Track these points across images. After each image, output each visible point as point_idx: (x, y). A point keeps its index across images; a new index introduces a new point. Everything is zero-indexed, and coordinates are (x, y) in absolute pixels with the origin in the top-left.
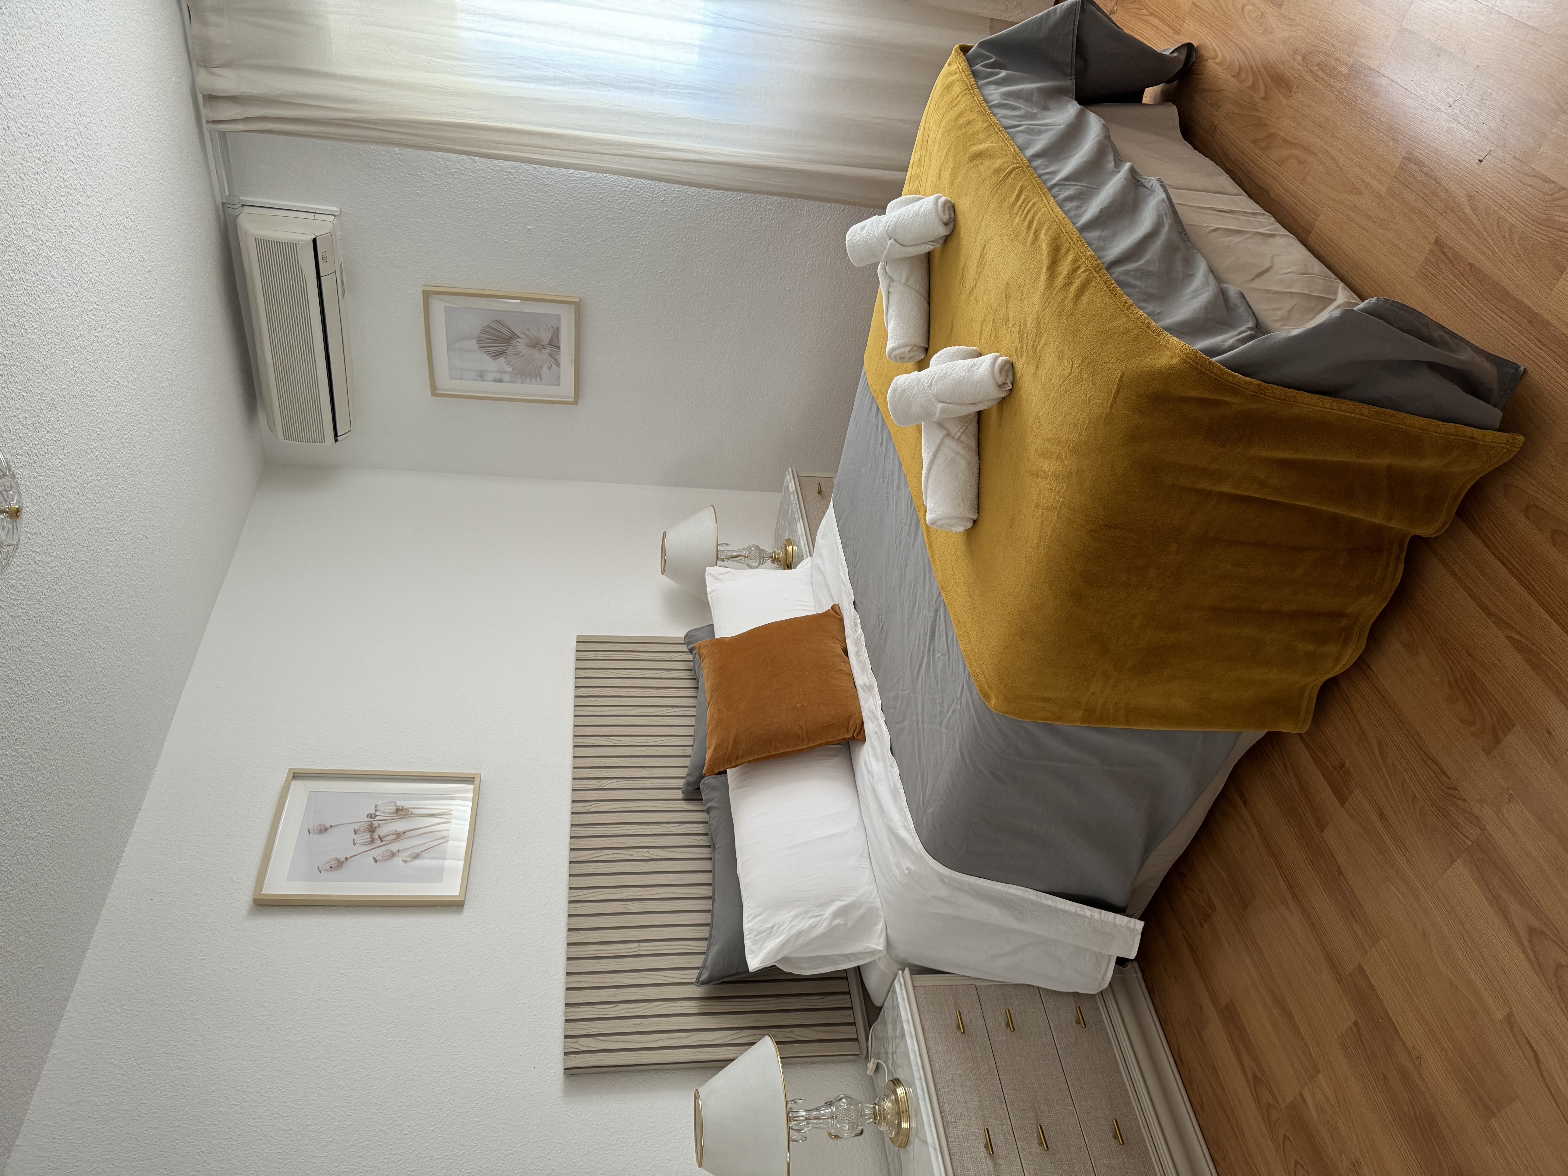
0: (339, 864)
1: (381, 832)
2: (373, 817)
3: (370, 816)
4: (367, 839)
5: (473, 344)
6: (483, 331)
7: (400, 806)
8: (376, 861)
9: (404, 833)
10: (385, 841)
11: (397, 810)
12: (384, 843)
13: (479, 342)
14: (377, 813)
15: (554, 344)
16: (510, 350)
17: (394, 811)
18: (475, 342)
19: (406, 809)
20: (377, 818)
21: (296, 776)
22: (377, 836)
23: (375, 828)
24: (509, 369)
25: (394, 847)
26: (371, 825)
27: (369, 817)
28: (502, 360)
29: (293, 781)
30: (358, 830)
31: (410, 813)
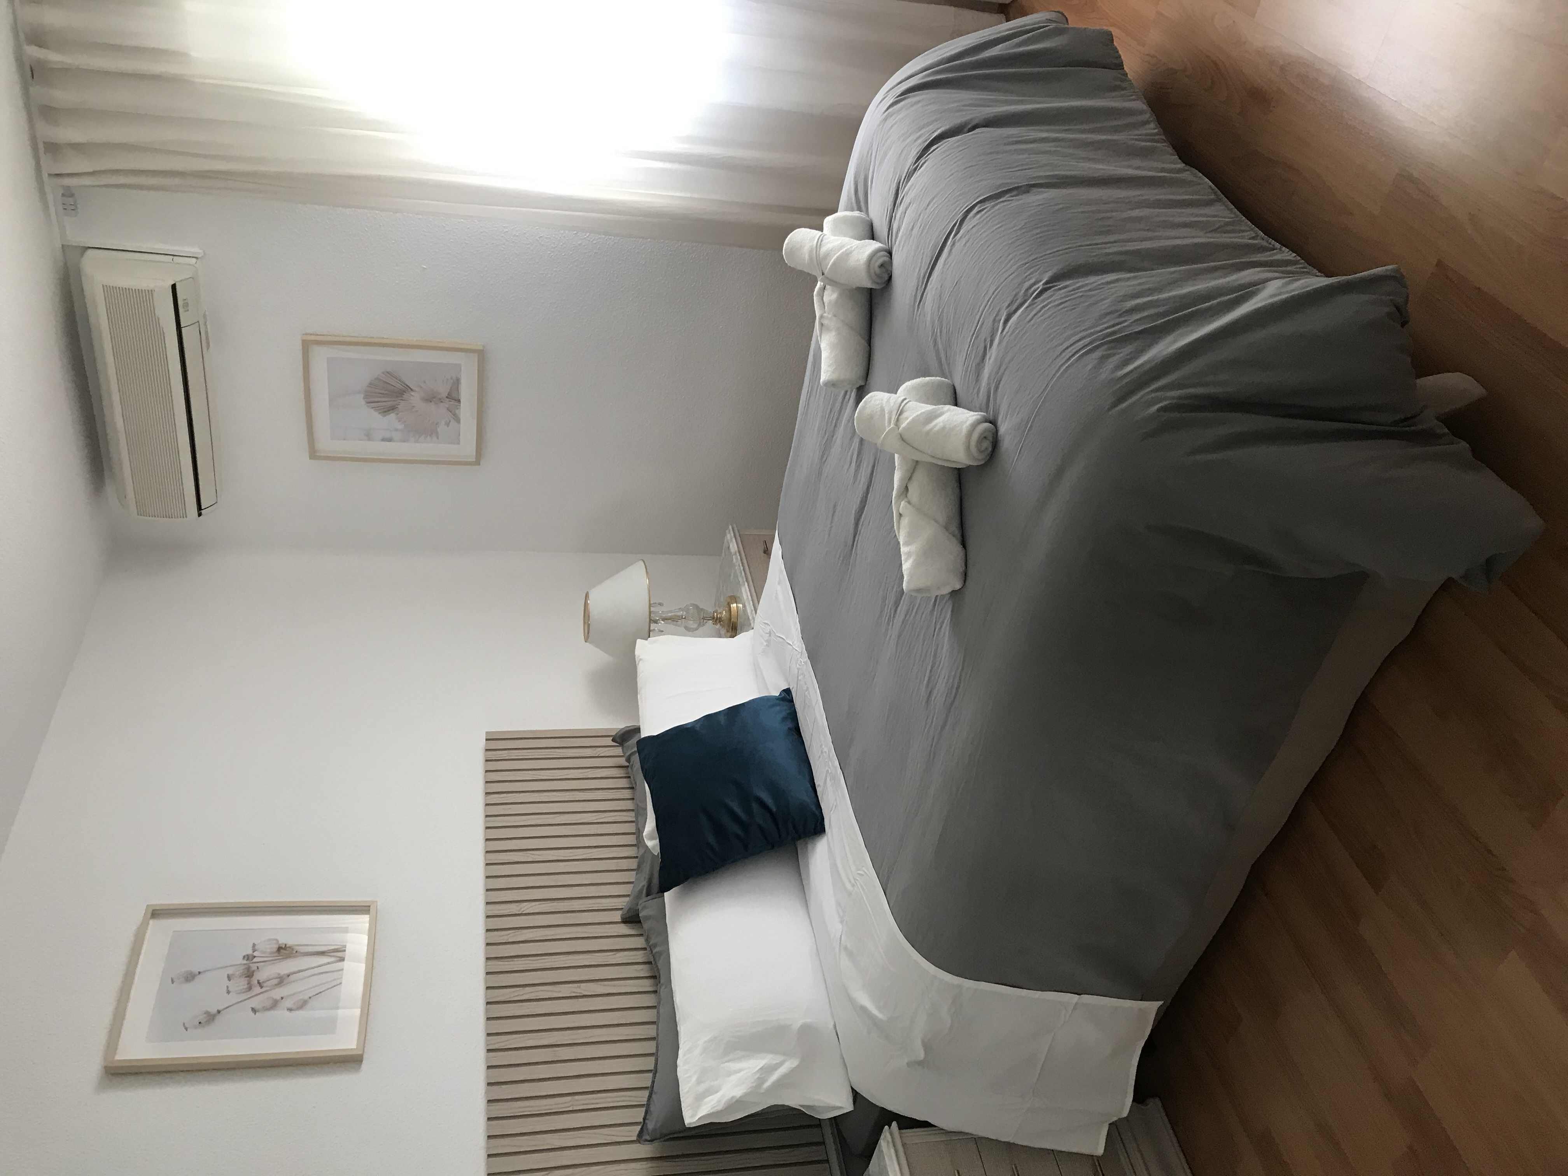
0: (211, 1018)
1: (261, 976)
2: (250, 958)
3: (248, 957)
4: (244, 985)
5: (360, 399)
6: (371, 384)
7: (283, 944)
8: (254, 1011)
9: (288, 976)
10: (266, 987)
11: (280, 949)
12: (264, 989)
13: (366, 397)
14: (256, 954)
15: (454, 398)
16: (402, 405)
17: (275, 950)
18: (362, 396)
19: (290, 947)
20: (255, 960)
21: (156, 913)
22: (256, 982)
23: (253, 971)
24: (400, 426)
25: (277, 993)
26: (249, 968)
27: (246, 958)
28: (392, 416)
29: (151, 922)
30: (233, 975)
31: (295, 952)
